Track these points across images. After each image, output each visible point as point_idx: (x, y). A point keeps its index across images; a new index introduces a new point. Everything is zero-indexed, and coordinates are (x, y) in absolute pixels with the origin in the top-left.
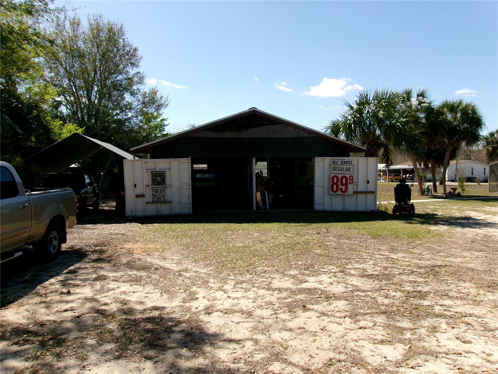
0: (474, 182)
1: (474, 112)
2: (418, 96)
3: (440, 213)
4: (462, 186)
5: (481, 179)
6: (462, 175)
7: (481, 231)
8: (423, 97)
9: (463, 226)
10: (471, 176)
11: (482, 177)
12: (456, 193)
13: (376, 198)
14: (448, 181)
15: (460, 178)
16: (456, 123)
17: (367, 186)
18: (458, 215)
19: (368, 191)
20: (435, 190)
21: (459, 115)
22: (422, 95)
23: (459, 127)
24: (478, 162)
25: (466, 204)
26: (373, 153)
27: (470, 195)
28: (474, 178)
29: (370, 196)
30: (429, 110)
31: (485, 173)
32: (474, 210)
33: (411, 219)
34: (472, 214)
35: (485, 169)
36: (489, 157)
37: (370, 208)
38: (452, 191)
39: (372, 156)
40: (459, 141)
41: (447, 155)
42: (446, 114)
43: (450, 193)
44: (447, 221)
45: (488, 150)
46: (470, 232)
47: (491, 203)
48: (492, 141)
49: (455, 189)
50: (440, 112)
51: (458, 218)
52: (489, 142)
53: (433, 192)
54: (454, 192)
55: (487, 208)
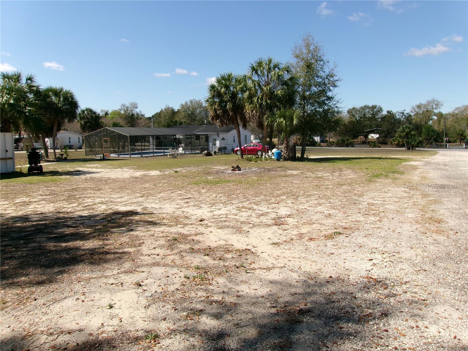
0: (72, 149)
1: (72, 97)
2: (27, 79)
3: (60, 170)
4: (66, 152)
5: (77, 146)
6: (63, 144)
7: (88, 176)
8: (31, 81)
9: (76, 175)
10: (69, 144)
11: (78, 145)
12: (63, 158)
13: (14, 162)
14: (50, 149)
15: (61, 146)
16: (60, 105)
17: (6, 154)
18: (72, 170)
19: (7, 157)
20: (47, 156)
21: (62, 99)
22: (30, 79)
23: (62, 108)
24: (73, 132)
25: (73, 164)
26: (7, 129)
27: (73, 158)
28: (72, 146)
29: (9, 162)
30: (38, 93)
31: (79, 141)
32: (81, 167)
33: (44, 175)
34: (80, 169)
35: (79, 138)
36: (82, 129)
37: (10, 170)
38: (60, 156)
39: (7, 132)
40: (63, 118)
41: (55, 128)
42: (51, 97)
43: (59, 157)
44: (67, 173)
45: (81, 124)
46: (83, 177)
47: (88, 162)
48: (83, 117)
49: (62, 155)
50: (47, 95)
51: (73, 172)
52: (81, 117)
53: (45, 158)
54: (62, 157)
55: (88, 165)
